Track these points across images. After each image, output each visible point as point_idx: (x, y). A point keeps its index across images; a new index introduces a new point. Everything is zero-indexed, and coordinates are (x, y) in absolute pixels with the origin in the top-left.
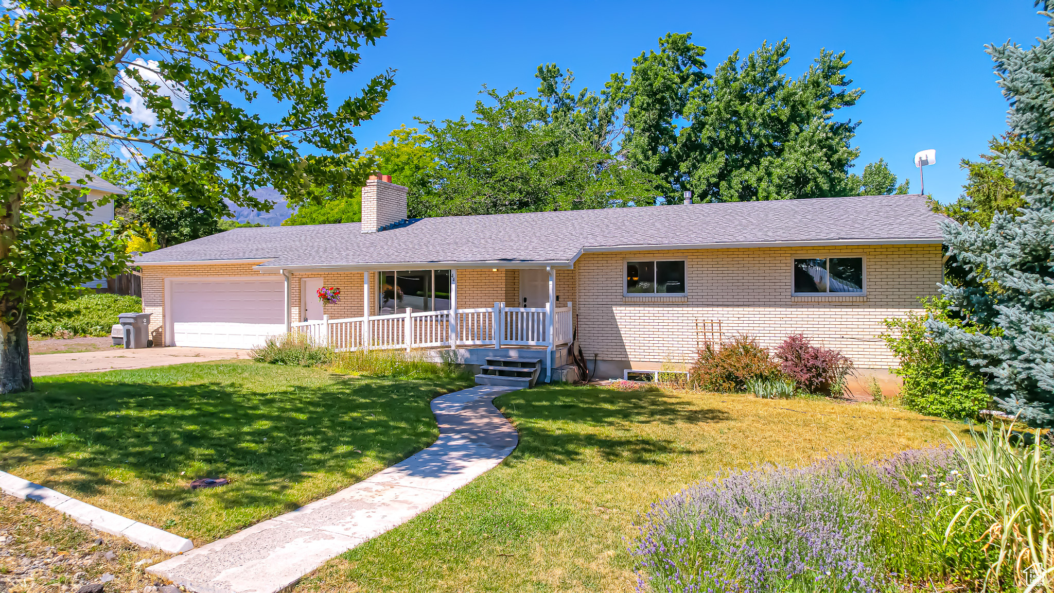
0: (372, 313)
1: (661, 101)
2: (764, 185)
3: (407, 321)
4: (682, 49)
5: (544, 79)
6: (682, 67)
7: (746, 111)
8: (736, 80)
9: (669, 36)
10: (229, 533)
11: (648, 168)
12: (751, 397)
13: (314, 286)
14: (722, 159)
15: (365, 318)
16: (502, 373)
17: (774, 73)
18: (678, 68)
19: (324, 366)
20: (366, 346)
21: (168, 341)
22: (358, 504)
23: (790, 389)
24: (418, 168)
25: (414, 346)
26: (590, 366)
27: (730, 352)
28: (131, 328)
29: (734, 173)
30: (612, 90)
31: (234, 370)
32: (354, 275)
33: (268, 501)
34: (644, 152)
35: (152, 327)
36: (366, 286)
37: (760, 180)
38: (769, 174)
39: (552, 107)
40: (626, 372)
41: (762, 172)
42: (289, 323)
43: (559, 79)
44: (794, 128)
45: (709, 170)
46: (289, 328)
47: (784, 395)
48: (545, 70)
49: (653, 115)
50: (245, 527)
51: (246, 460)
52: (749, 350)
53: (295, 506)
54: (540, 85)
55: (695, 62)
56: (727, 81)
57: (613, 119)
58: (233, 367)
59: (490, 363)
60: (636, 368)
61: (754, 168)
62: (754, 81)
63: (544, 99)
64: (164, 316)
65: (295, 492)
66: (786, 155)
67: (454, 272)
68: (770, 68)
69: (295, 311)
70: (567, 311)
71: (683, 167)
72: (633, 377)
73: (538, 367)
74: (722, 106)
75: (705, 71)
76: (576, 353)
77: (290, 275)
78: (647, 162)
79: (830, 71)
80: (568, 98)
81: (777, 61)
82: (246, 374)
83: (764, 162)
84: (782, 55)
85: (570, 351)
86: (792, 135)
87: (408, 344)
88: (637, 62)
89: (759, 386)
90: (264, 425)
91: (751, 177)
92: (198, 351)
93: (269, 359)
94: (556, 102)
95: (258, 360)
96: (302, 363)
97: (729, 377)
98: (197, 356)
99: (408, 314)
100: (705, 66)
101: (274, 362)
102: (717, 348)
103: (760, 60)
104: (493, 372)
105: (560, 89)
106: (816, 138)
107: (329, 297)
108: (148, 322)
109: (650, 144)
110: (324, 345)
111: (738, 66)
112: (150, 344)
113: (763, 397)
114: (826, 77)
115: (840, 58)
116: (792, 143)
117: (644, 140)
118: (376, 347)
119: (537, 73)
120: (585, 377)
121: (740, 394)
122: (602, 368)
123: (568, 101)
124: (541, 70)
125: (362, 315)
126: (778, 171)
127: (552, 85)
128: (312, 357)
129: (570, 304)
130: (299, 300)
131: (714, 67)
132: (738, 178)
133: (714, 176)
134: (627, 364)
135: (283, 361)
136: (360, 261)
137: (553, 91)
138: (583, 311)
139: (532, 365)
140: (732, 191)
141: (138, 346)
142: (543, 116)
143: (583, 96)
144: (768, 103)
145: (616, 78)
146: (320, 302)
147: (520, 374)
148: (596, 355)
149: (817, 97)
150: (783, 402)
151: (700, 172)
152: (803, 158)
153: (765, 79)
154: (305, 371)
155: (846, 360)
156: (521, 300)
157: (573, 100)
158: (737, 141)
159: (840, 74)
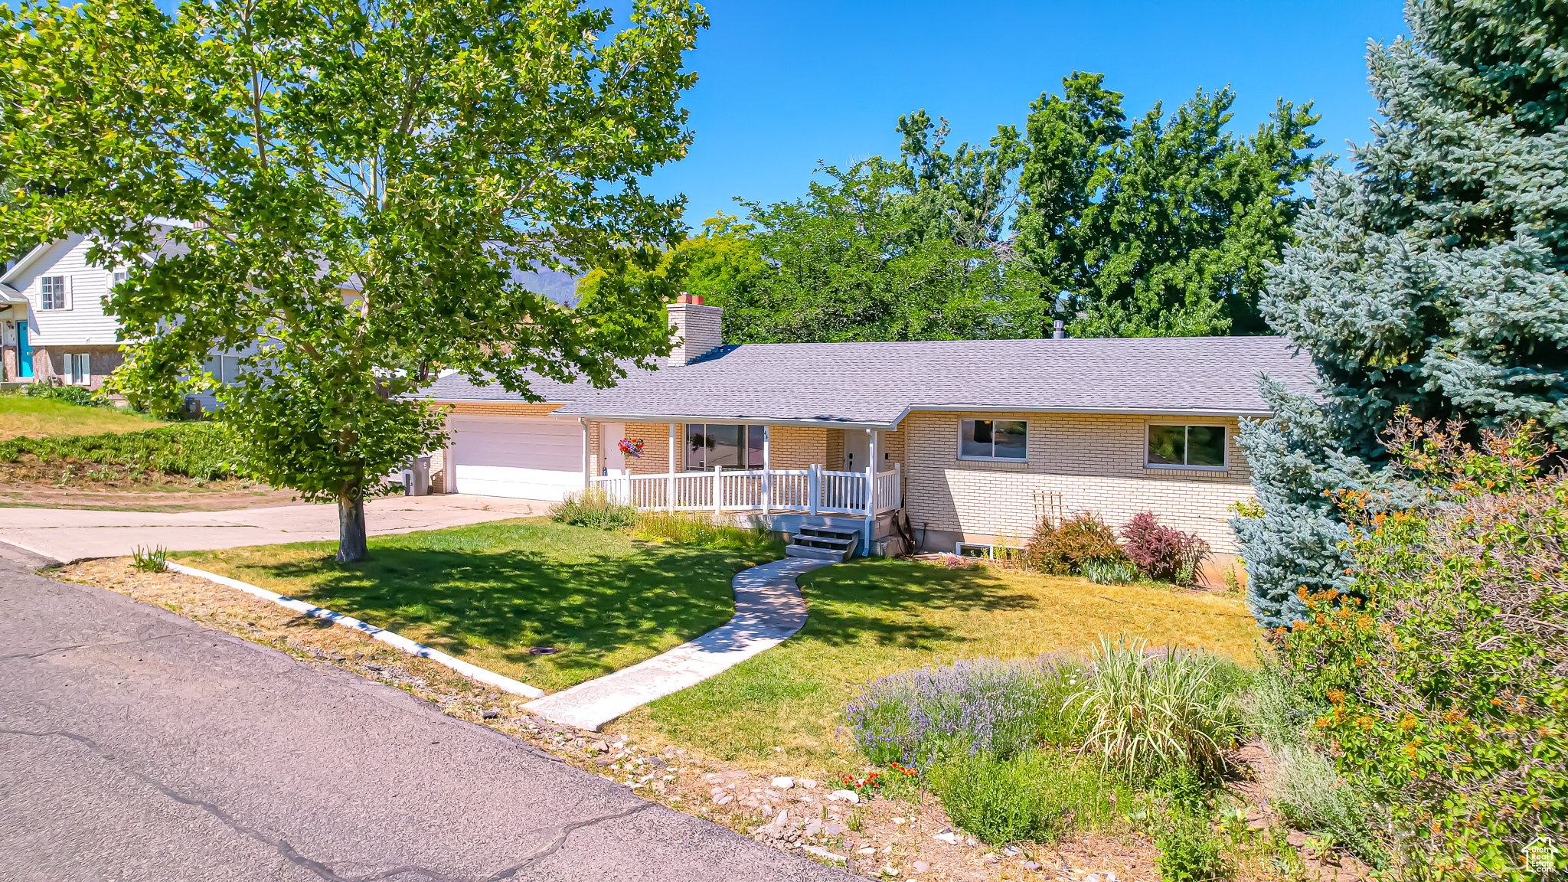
0: (679, 470)
1: (1063, 167)
2: (1192, 286)
3: (716, 481)
4: (1089, 94)
5: (908, 133)
6: (1092, 121)
7: (1173, 187)
8: (1159, 141)
9: (1076, 77)
10: (566, 688)
11: (1042, 259)
12: (1083, 581)
13: (615, 436)
14: (1136, 252)
15: (671, 475)
16: (815, 544)
17: (1213, 132)
18: (1087, 122)
19: (627, 529)
20: (671, 508)
21: (449, 487)
23: (1126, 575)
24: (737, 270)
25: (723, 508)
26: (919, 536)
27: (1072, 530)
28: (410, 472)
29: (1156, 268)
30: (998, 150)
31: (534, 534)
32: (661, 426)
33: (591, 666)
34: (1039, 235)
35: (432, 471)
36: (671, 440)
37: (1189, 278)
38: (1200, 271)
39: (919, 170)
40: (958, 545)
41: (1191, 268)
42: (588, 477)
43: (929, 131)
44: (1238, 208)
45: (1120, 264)
46: (588, 483)
47: (1120, 581)
48: (909, 122)
49: (1050, 185)
50: (577, 684)
51: (569, 633)
52: (1087, 529)
53: (609, 670)
54: (903, 140)
55: (1109, 113)
56: (1148, 147)
57: (1004, 183)
58: (531, 530)
59: (804, 532)
60: (970, 541)
61: (1183, 262)
62: (1185, 144)
63: (910, 159)
64: (445, 458)
65: (609, 659)
66: (1225, 243)
67: (766, 429)
68: (1206, 127)
69: (594, 458)
70: (894, 474)
71: (1089, 258)
72: (965, 551)
73: (855, 540)
74: (1138, 179)
75: (1122, 124)
76: (902, 522)
77: (587, 423)
78: (1040, 251)
79: (1290, 130)
80: (941, 157)
81: (1217, 116)
82: (547, 540)
83: (1195, 255)
84: (1225, 108)
85: (895, 522)
86: (1234, 218)
87: (717, 506)
88: (1035, 108)
89: (1095, 572)
90: (578, 600)
91: (1177, 274)
92: (487, 501)
93: (568, 519)
94: (925, 163)
95: (557, 520)
96: (604, 525)
97: (1065, 558)
98: (486, 509)
99: (717, 473)
100: (1124, 118)
101: (573, 523)
102: (1057, 524)
103: (1194, 114)
104: (806, 543)
105: (930, 147)
106: (1261, 226)
107: (631, 450)
108: (429, 466)
109: (1046, 225)
110: (626, 503)
111: (1163, 123)
112: (431, 491)
113: (1098, 582)
114: (1287, 136)
115: (1306, 111)
116: (1234, 229)
117: (1037, 218)
118: (682, 508)
119: (899, 127)
120: (910, 549)
121: (1075, 577)
122: (933, 539)
123: (941, 161)
124: (903, 122)
125: (667, 472)
126: (1213, 268)
127: (919, 141)
128: (613, 519)
129: (897, 466)
130: (597, 446)
131: (1134, 118)
132: (1159, 275)
133: (1126, 274)
134: (959, 536)
135: (582, 522)
136: (664, 411)
137: (921, 148)
138: (912, 473)
139: (849, 536)
140: (1151, 294)
141: (418, 494)
142: (908, 181)
143: (961, 153)
144: (1204, 175)
145: (1005, 131)
146: (622, 455)
147: (834, 546)
148: (926, 525)
149: (1273, 166)
150: (1118, 588)
151: (1111, 265)
152: (1244, 253)
153: (1200, 144)
154: (606, 535)
155: (1202, 543)
156: (846, 457)
157: (947, 160)
158: (1160, 227)
159: (1308, 132)
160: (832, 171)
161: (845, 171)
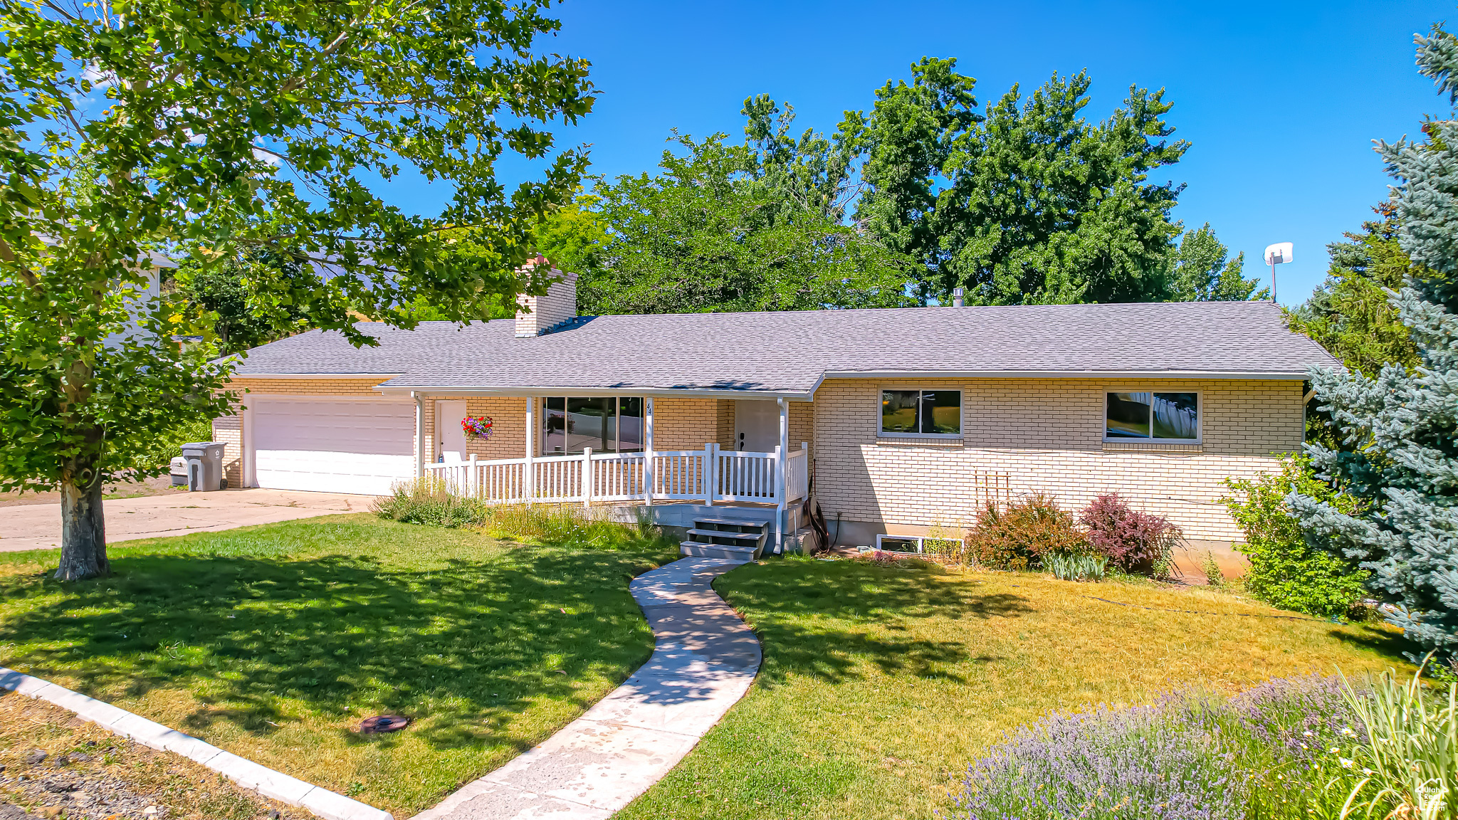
0: (537, 454)
1: (915, 151)
2: (1053, 269)
3: (585, 465)
4: (943, 79)
5: (754, 116)
6: (944, 106)
7: (1031, 170)
8: (1016, 125)
9: (926, 62)
10: (433, 802)
11: (896, 243)
12: (1048, 578)
13: (454, 415)
14: (996, 234)
15: (528, 460)
16: (716, 540)
17: (1068, 117)
18: (938, 106)
19: (475, 527)
20: (529, 498)
21: (248, 481)
22: (582, 755)
23: (1099, 569)
24: (584, 241)
25: (595, 499)
26: (831, 529)
27: (1020, 515)
28: (198, 463)
29: (1013, 253)
30: (847, 135)
31: (357, 534)
32: (513, 401)
34: (891, 221)
35: (225, 462)
36: (529, 416)
37: (1048, 262)
38: (1060, 255)
39: (763, 154)
40: (879, 538)
41: (1050, 253)
42: (422, 463)
43: (773, 117)
44: (1095, 192)
45: (979, 247)
46: (422, 471)
47: (1093, 576)
48: (755, 105)
49: (904, 169)
50: (452, 791)
52: (1044, 513)
53: (523, 746)
54: (747, 124)
55: (961, 99)
56: (1004, 130)
57: (848, 172)
58: (352, 529)
59: (700, 525)
60: (893, 533)
61: (1040, 247)
62: (1042, 128)
63: (753, 145)
64: (243, 446)
66: (1082, 229)
67: (648, 402)
68: (1064, 111)
69: (428, 441)
70: (802, 454)
71: (945, 242)
72: (889, 544)
73: (765, 533)
74: (996, 161)
75: (973, 110)
76: (814, 512)
77: (421, 398)
78: (894, 235)
79: (1143, 118)
80: (787, 142)
81: (1073, 101)
82: (374, 541)
83: (1055, 238)
84: (1080, 93)
85: (806, 511)
86: (1091, 202)
87: (585, 497)
88: (881, 95)
89: (1060, 564)
91: (1036, 257)
92: (297, 497)
93: (398, 515)
94: (770, 148)
95: (384, 517)
96: (446, 522)
97: (1019, 551)
98: (293, 505)
99: (586, 456)
100: (975, 104)
101: (406, 520)
102: (1002, 510)
103: (1050, 100)
104: (704, 540)
105: (775, 130)
106: (1122, 209)
107: (477, 430)
108: (222, 455)
109: (898, 209)
110: (471, 494)
111: (1020, 106)
112: (224, 485)
113: (1066, 578)
114: (1140, 124)
115: (1158, 99)
116: (1091, 214)
117: (890, 204)
118: (542, 500)
119: (744, 109)
120: (824, 544)
121: (1034, 573)
122: (847, 531)
123: (786, 147)
124: (749, 105)
125: (524, 456)
126: (1074, 252)
127: (764, 125)
128: (458, 514)
129: (805, 445)
130: (432, 426)
131: (988, 103)
132: (1020, 259)
133: (985, 257)
134: (880, 527)
135: (418, 518)
136: (520, 382)
137: (766, 132)
138: (821, 454)
139: (757, 530)
140: (1011, 278)
141: (208, 488)
142: (751, 166)
143: (806, 140)
144: (1061, 159)
145: (852, 116)
146: (463, 436)
147: (741, 542)
148: (839, 514)
149: (1127, 152)
150: (1092, 585)
151: (967, 251)
152: (1107, 236)
153: (1057, 128)
154: (450, 534)
155: (1173, 528)
156: (737, 437)
157: (793, 145)
158: (1018, 211)
159: (1161, 119)
160: (685, 141)
161: (699, 141)
